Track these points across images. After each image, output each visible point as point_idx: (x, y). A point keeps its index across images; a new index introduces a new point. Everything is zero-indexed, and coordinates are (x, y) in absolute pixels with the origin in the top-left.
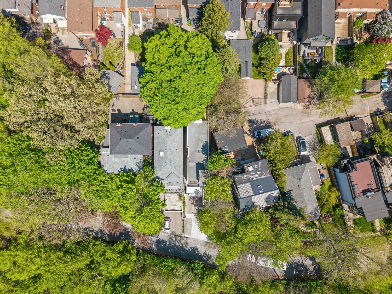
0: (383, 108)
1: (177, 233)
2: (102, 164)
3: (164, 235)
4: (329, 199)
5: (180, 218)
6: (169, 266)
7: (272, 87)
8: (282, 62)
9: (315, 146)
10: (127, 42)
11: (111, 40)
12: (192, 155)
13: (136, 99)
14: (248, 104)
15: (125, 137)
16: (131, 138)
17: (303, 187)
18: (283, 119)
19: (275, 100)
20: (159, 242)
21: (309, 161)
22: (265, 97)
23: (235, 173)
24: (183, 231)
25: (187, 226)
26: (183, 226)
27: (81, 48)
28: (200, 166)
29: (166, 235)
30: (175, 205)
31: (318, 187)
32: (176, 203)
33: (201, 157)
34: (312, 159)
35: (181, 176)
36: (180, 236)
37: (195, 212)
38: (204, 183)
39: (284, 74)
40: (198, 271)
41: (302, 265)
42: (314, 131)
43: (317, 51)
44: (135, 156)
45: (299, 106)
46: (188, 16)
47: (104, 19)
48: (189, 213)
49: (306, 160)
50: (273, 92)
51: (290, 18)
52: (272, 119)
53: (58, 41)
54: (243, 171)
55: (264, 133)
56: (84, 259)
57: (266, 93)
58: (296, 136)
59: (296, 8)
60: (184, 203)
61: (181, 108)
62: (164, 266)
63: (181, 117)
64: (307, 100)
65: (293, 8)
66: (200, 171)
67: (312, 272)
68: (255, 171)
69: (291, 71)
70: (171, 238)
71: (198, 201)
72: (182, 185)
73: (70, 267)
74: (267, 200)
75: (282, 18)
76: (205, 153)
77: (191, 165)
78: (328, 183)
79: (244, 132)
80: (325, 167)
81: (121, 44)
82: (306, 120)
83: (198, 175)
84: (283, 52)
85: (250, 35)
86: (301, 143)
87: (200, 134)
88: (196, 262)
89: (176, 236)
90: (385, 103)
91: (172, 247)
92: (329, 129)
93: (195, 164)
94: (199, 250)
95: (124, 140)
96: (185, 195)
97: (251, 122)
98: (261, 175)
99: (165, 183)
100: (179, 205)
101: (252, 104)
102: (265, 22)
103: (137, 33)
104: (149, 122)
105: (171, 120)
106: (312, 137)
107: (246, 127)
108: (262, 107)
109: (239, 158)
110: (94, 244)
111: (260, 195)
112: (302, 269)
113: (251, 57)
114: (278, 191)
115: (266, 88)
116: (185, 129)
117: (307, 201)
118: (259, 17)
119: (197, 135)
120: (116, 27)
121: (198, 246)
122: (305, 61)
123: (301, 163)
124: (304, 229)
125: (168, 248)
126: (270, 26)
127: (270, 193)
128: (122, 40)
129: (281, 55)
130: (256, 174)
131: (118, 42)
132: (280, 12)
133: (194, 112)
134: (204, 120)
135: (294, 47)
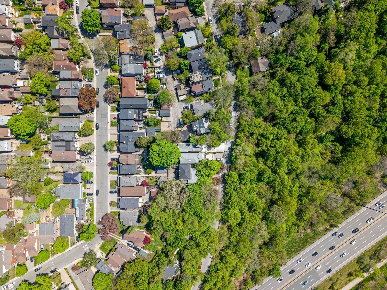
0: (171, 76)
2: (195, 183)
4: (207, 97)
5: (216, 154)
7: (164, 119)
8: (154, 115)
9: (187, 103)
10: (147, 175)
11: (147, 181)
12: (190, 149)
13: (169, 171)
14: (171, 128)
15: (184, 174)
16: (184, 172)
17: (202, 109)
18: (177, 115)
19: (169, 118)
20: (227, 163)
21: (192, 105)
22: (168, 121)
23: (197, 134)
24: (222, 153)
25: (220, 151)
26: (220, 153)
27: (149, 193)
28: (194, 147)
29: (224, 160)
31: (202, 101)
33: (191, 146)
34: (192, 103)
35: (198, 153)
36: (224, 154)
37: (213, 148)
38: (200, 145)
39: (159, 114)
41: (234, 105)
42: (181, 102)
43: (150, 102)
44: (191, 171)
45: (171, 108)
46: (136, 152)
47: (138, 184)
48: (214, 150)
50: (166, 119)
51: (139, 113)
52: (176, 119)
53: (147, 202)
54: (196, 131)
55: (182, 122)
56: (232, 192)
57: (166, 121)
58: (183, 110)
59: (136, 112)
60: (210, 153)
61: (175, 153)
63: (178, 153)
64: (169, 106)
66: (196, 147)
68: (196, 127)
69: (158, 112)
70: (225, 158)
71: (209, 147)
72: (202, 153)
74: (206, 122)
75: (139, 117)
76: (190, 145)
77: (194, 150)
78: (201, 97)
79: (181, 130)
80: (195, 98)
82: (176, 105)
83: (198, 147)
84: (150, 115)
85: (144, 128)
86: (186, 108)
88: (233, 148)
89: (224, 156)
90: (170, 75)
91: (229, 157)
92: (180, 97)
94: (229, 146)
96: (206, 152)
97: (177, 127)
98: (197, 124)
99: (201, 159)
100: (211, 155)
102: (139, 122)
103: (143, 171)
104: (178, 166)
105: (179, 157)
106: (183, 103)
107: (179, 129)
108: (171, 123)
109: (191, 131)
110: (227, 189)
111: (204, 125)
112: (236, 105)
113: (153, 127)
114: (203, 118)
115: (164, 121)
116: (181, 152)
118: (137, 124)
119: (183, 148)
120: (141, 180)
122: (154, 106)
123: (193, 109)
124: (219, 106)
125: (229, 159)
126: (141, 121)
127: (204, 121)
128: (147, 177)
131: (147, 179)
132: (137, 118)
133: (176, 149)
134: (178, 145)
135: (148, 111)
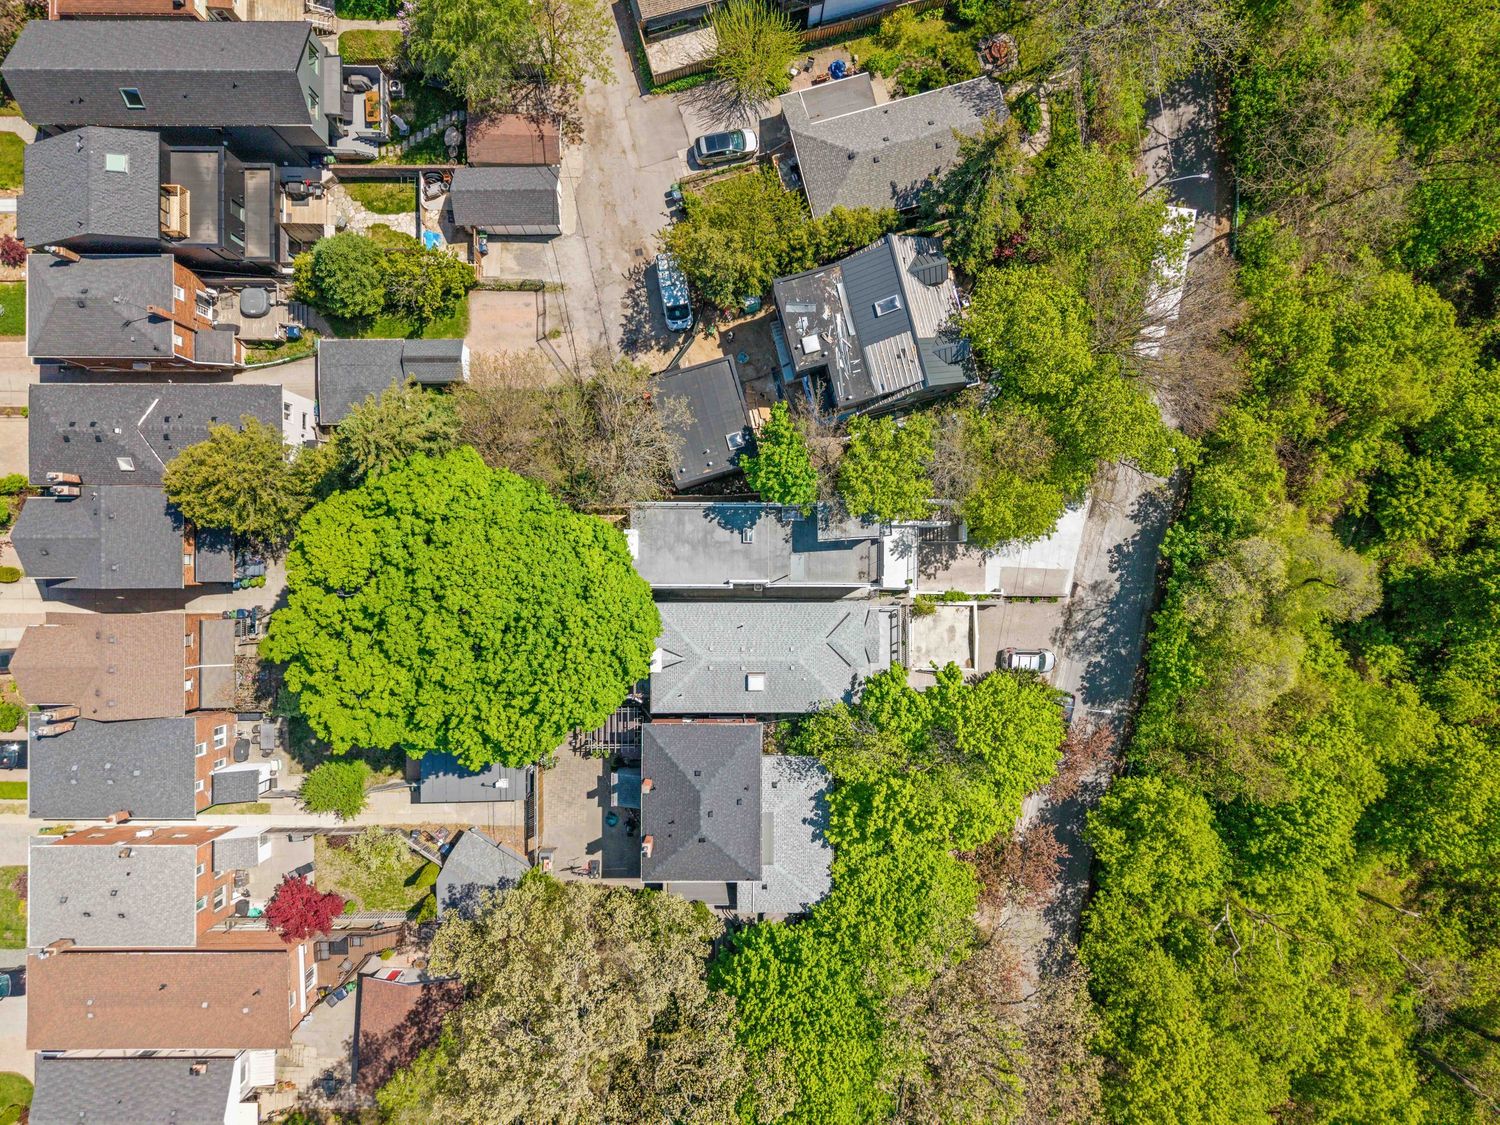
1: (1059, 622)
2: (798, 909)
3: (1067, 674)
4: (925, 44)
5: (1001, 611)
6: (1183, 655)
7: (497, 263)
8: (404, 223)
9: (724, 98)
10: (328, 821)
11: (324, 880)
12: (759, 566)
13: (547, 783)
14: (565, 353)
15: (694, 824)
16: (696, 801)
17: (882, 145)
18: (623, 221)
19: (547, 251)
20: (1093, 693)
21: (780, 121)
22: (538, 288)
23: (829, 402)
24: (1052, 599)
25: (1030, 585)
26: (1033, 599)
27: (353, 994)
28: (804, 537)
29: (1064, 664)
30: (952, 630)
31: (881, 88)
32: (943, 628)
33: (768, 534)
34: (774, 107)
35: (841, 607)
36: (1069, 611)
37: (976, 554)
38: (866, 520)
39: (448, 215)
40: (1200, 541)
41: (1177, 147)
42: (665, 102)
43: (359, 90)
44: (766, 786)
45: (572, 159)
46: (227, 587)
47: (242, 908)
48: (981, 577)
49: (776, 133)
50: (519, 258)
51: (232, 194)
52: (622, 263)
53: (328, 1084)
54: (821, 373)
55: (675, 293)
56: (1159, 972)
57: (522, 287)
58: (687, 172)
59: (194, 172)
60: (941, 598)
61: (582, 611)
62: (1184, 671)
63: (616, 609)
64: (547, 128)
65: (194, 183)
66: (822, 537)
67: (1202, 109)
68: (819, 325)
69: (435, 188)
70: (1077, 648)
71: (934, 547)
72: (875, 605)
73: (1191, 1027)
74: (932, 281)
75: (231, 225)
76: (753, 517)
77: (800, 570)
78: (864, 49)
79: (674, 368)
80: (803, 59)
81: (335, 841)
82: (622, 130)
83: (837, 545)
84: (362, 220)
85: (298, 349)
86: (713, 153)
87: (679, 539)
88: (1166, 552)
89: (1068, 628)
91: (1113, 640)
92: (656, 46)
93: (795, 557)
94: (1120, 540)
95: (706, 828)
96: (913, 594)
97: (632, 343)
98: (835, 304)
99: (866, 671)
100: (953, 617)
101: (563, 340)
102: (248, 291)
103: (294, 782)
104: (637, 732)
105: (630, 648)
106: (690, 109)
107: (654, 360)
108: (573, 302)
109: (770, 386)
110: (1102, 936)
111: (912, 307)
112: (1190, 149)
113: (384, 343)
114: (894, 238)
115: (501, 287)
116: (661, 595)
117: (933, 129)
118: (227, 312)
119: (685, 550)
120: (271, 864)
121: (1108, 543)
122: (397, 136)
123: (788, 151)
124: (1041, 138)
125: (1114, 658)
126: (263, 272)
127: (903, 269)
128: (323, 841)
129: (375, 228)
130: (832, 320)
131: (329, 853)
132: (209, 234)
133: (595, 558)
134: (625, 524)
135: (343, 179)
